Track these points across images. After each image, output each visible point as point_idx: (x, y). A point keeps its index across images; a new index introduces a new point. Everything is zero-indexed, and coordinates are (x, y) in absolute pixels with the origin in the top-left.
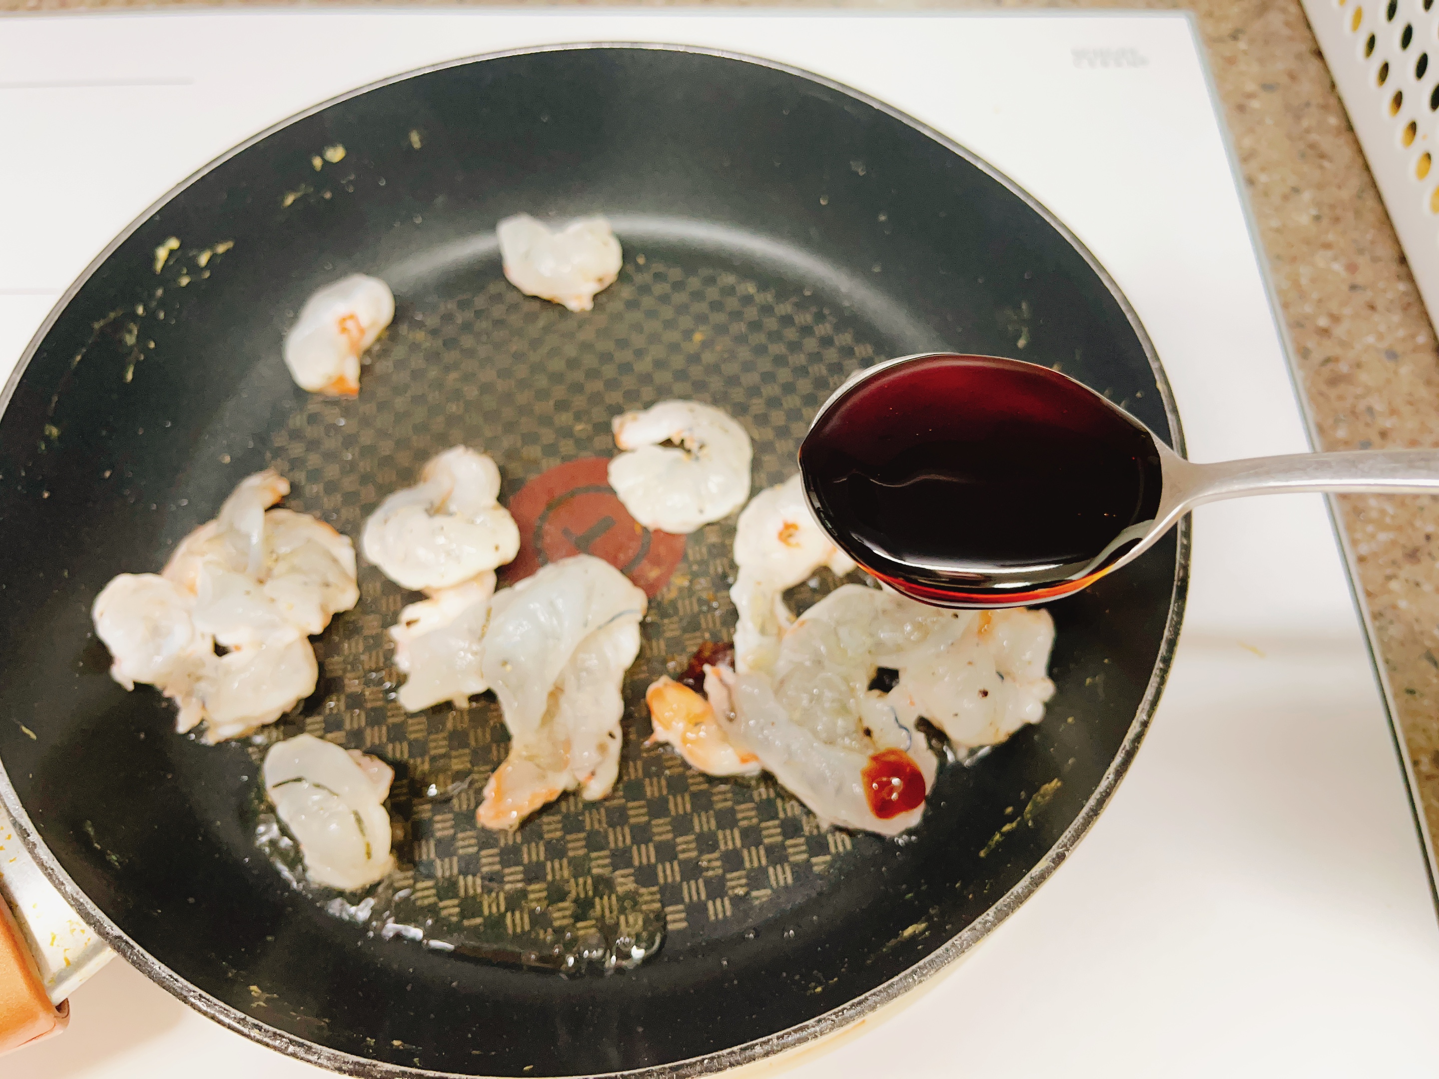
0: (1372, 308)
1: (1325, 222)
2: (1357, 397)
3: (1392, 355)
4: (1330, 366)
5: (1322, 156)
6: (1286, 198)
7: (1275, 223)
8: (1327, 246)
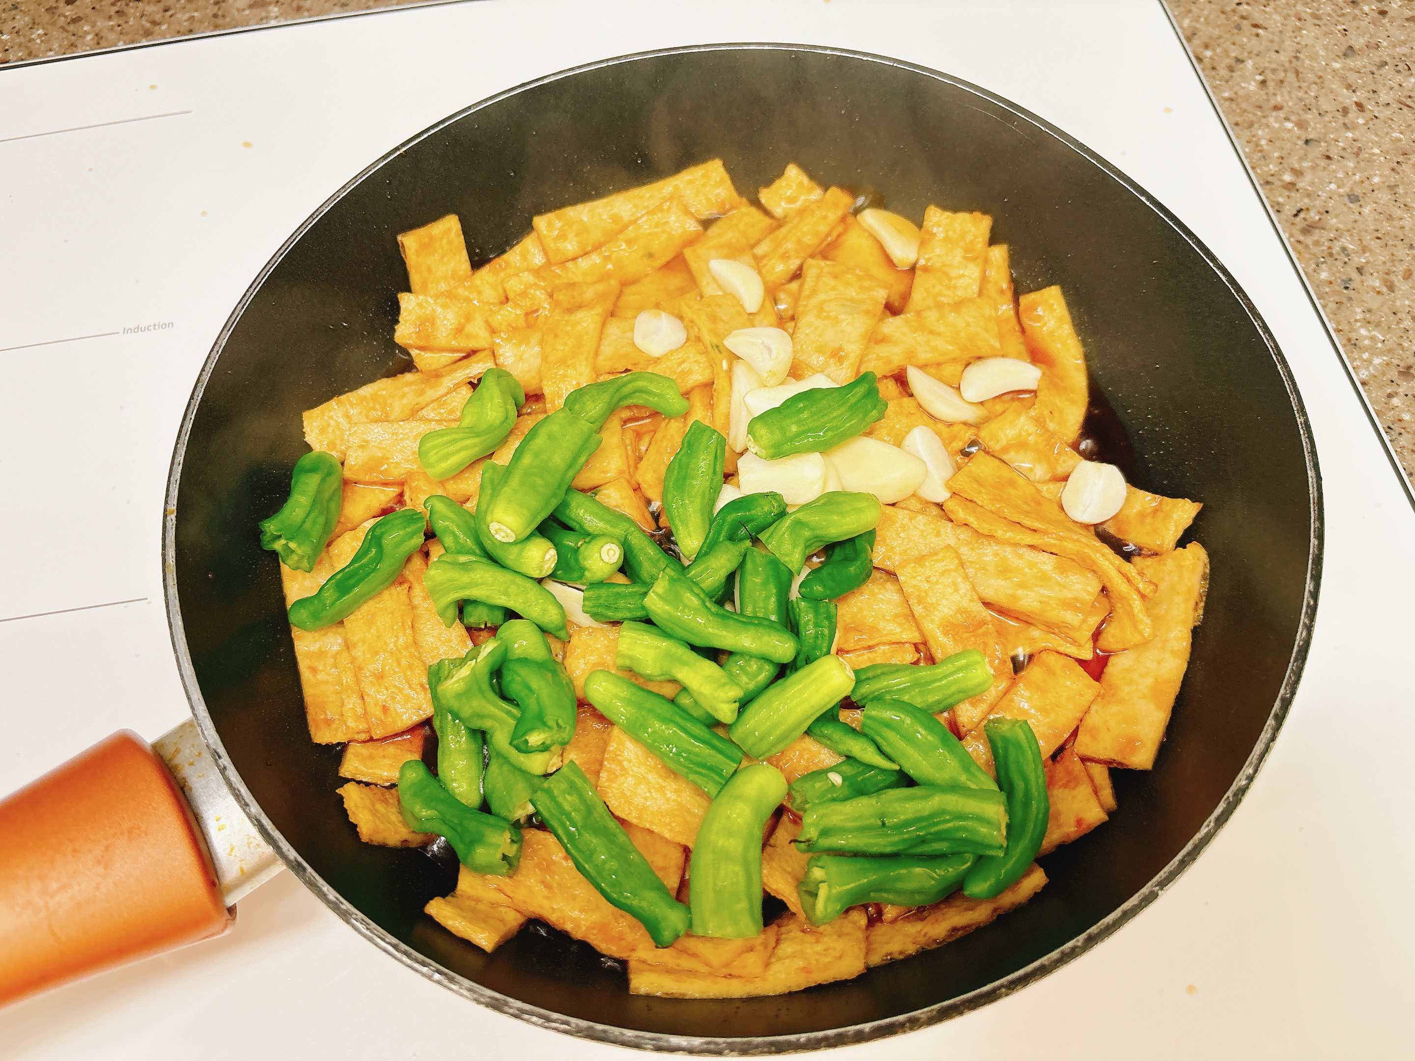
0: (1328, 158)
1: (1271, 85)
2: (1331, 240)
3: (1354, 198)
4: (1302, 215)
5: (1256, 26)
6: (1231, 69)
7: (1226, 95)
8: (1277, 108)
